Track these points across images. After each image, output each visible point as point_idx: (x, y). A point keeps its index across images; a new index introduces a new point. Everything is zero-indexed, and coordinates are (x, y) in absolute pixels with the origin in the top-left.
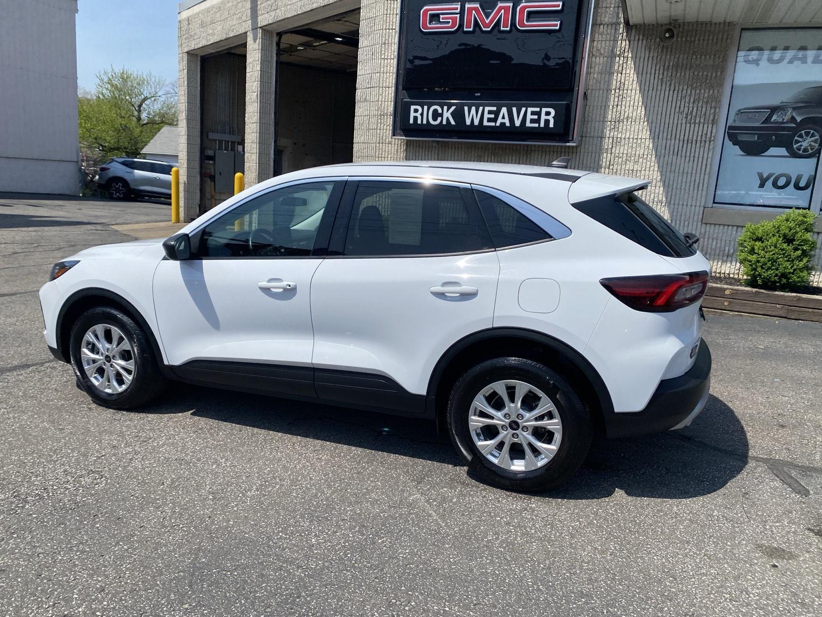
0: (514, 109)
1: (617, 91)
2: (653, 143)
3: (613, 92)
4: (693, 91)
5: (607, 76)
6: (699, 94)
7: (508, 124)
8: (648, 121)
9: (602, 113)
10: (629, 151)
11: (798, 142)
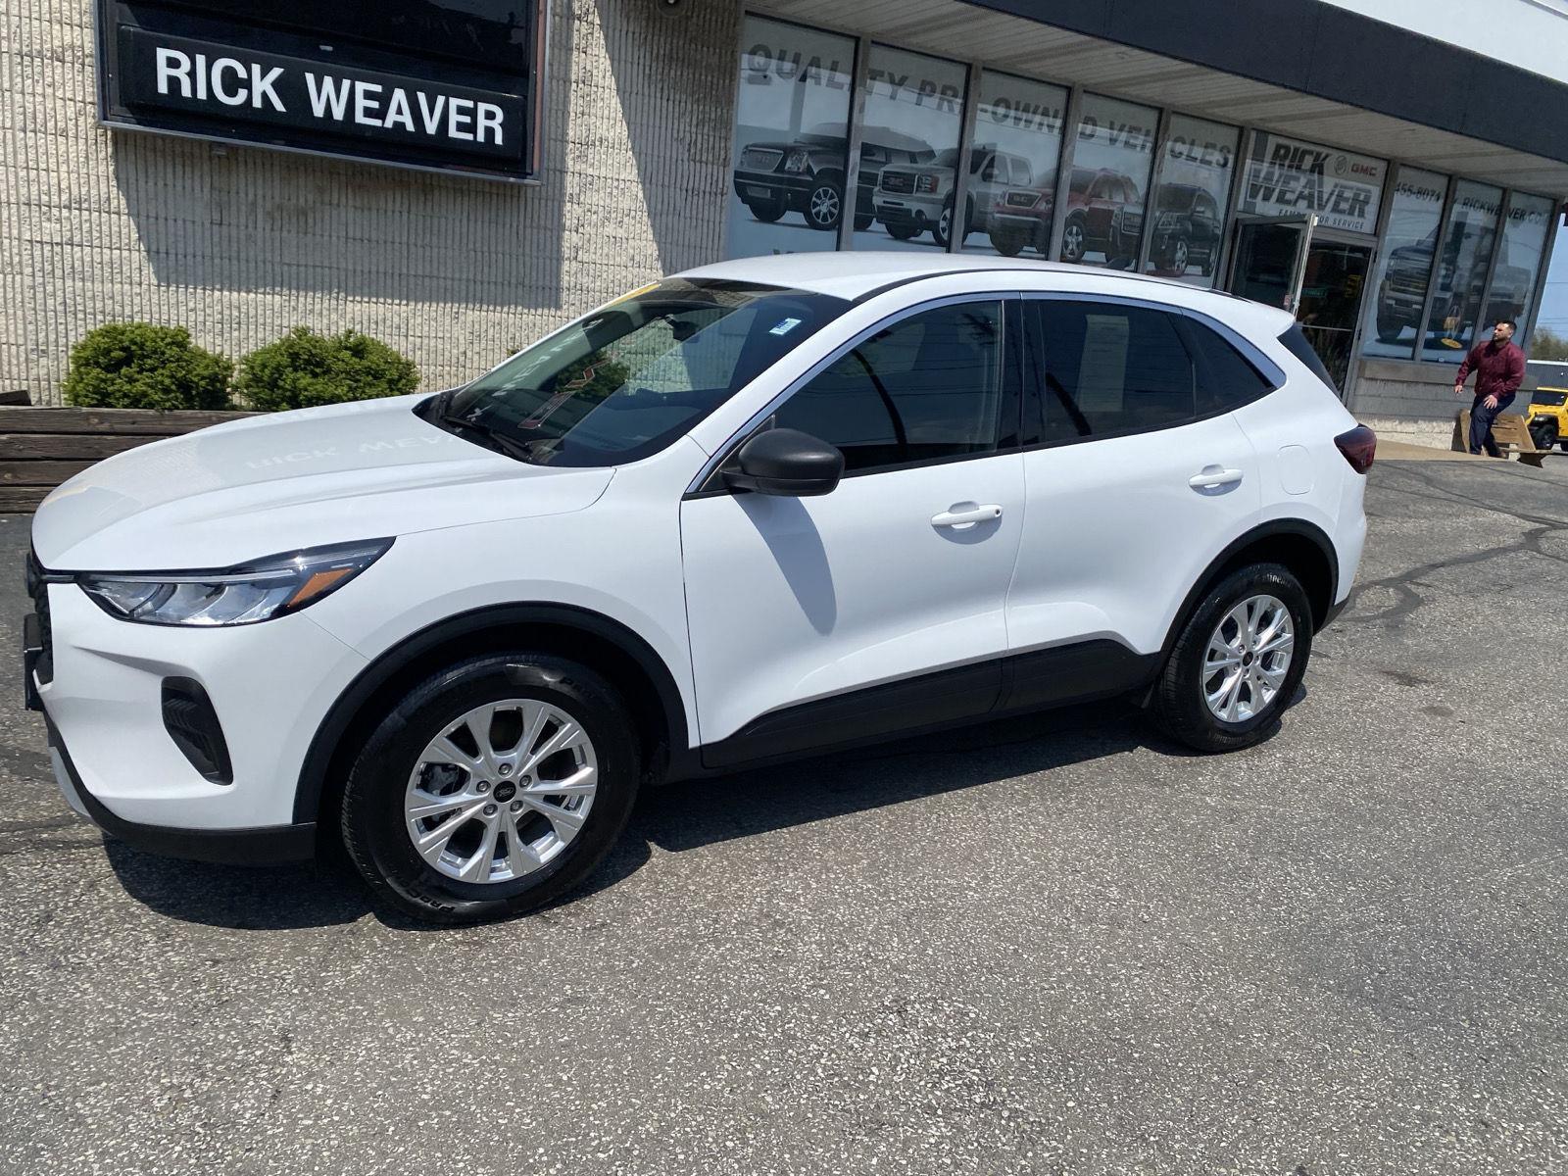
0: (422, 97)
1: (581, 85)
2: (644, 190)
3: (574, 85)
4: (695, 106)
5: (563, 53)
6: (704, 112)
7: (410, 127)
8: (633, 148)
9: (560, 124)
10: (608, 201)
11: (816, 205)
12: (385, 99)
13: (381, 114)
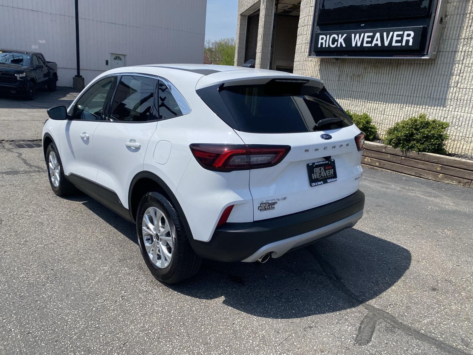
0: (385, 34)
3: (468, 15)
5: (464, 4)
7: (380, 45)
9: (458, 32)
12: (372, 37)
13: (371, 42)
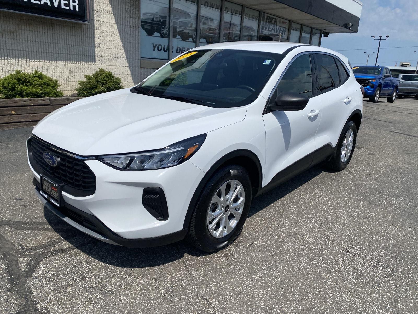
2: (117, 26)
4: (130, 1)
6: (132, 3)
7: (49, 4)
8: (113, 13)
9: (92, 5)
10: (107, 29)
11: (162, 31)
